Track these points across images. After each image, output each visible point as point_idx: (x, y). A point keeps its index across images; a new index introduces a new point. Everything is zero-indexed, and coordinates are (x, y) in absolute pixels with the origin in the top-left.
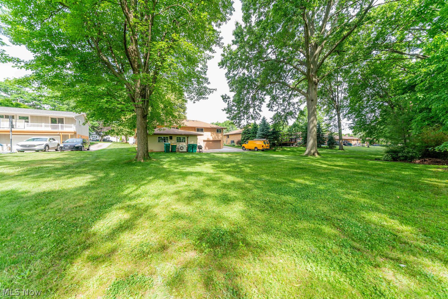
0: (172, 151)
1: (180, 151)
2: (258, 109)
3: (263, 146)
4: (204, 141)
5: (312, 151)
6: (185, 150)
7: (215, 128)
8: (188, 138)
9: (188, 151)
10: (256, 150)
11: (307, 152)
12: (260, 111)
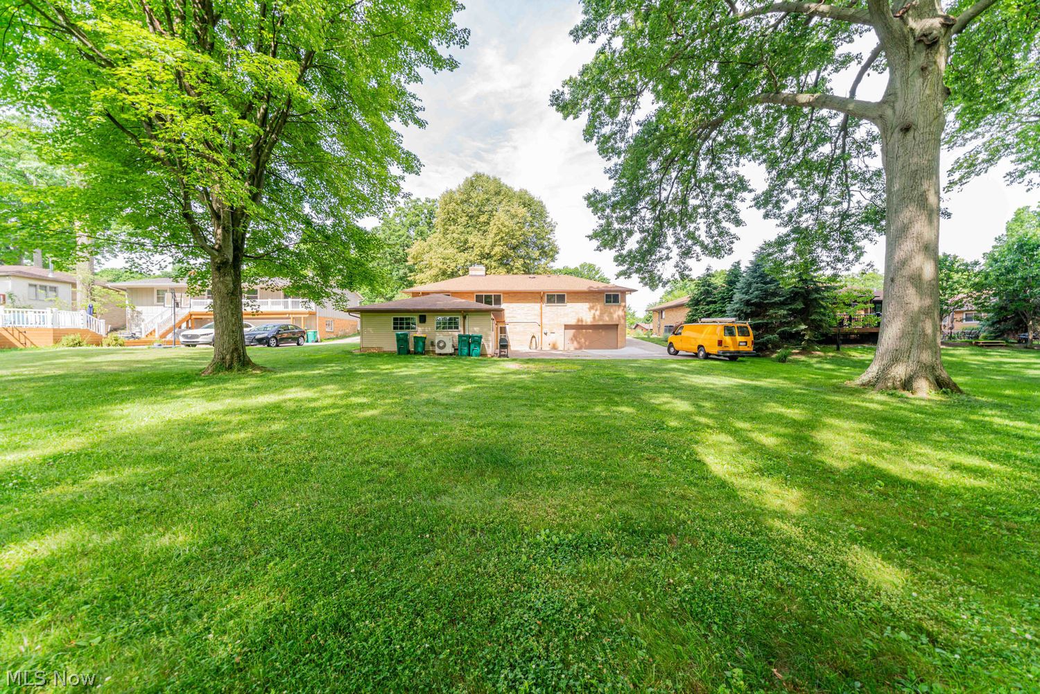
0: (416, 353)
1: (438, 351)
2: (729, 220)
3: (720, 343)
4: (567, 327)
5: (900, 371)
6: (449, 350)
7: (600, 292)
8: (465, 318)
9: (456, 353)
10: (701, 354)
11: (873, 370)
12: (738, 222)
